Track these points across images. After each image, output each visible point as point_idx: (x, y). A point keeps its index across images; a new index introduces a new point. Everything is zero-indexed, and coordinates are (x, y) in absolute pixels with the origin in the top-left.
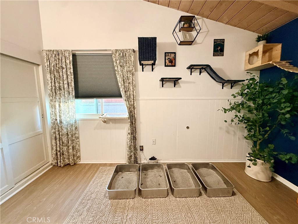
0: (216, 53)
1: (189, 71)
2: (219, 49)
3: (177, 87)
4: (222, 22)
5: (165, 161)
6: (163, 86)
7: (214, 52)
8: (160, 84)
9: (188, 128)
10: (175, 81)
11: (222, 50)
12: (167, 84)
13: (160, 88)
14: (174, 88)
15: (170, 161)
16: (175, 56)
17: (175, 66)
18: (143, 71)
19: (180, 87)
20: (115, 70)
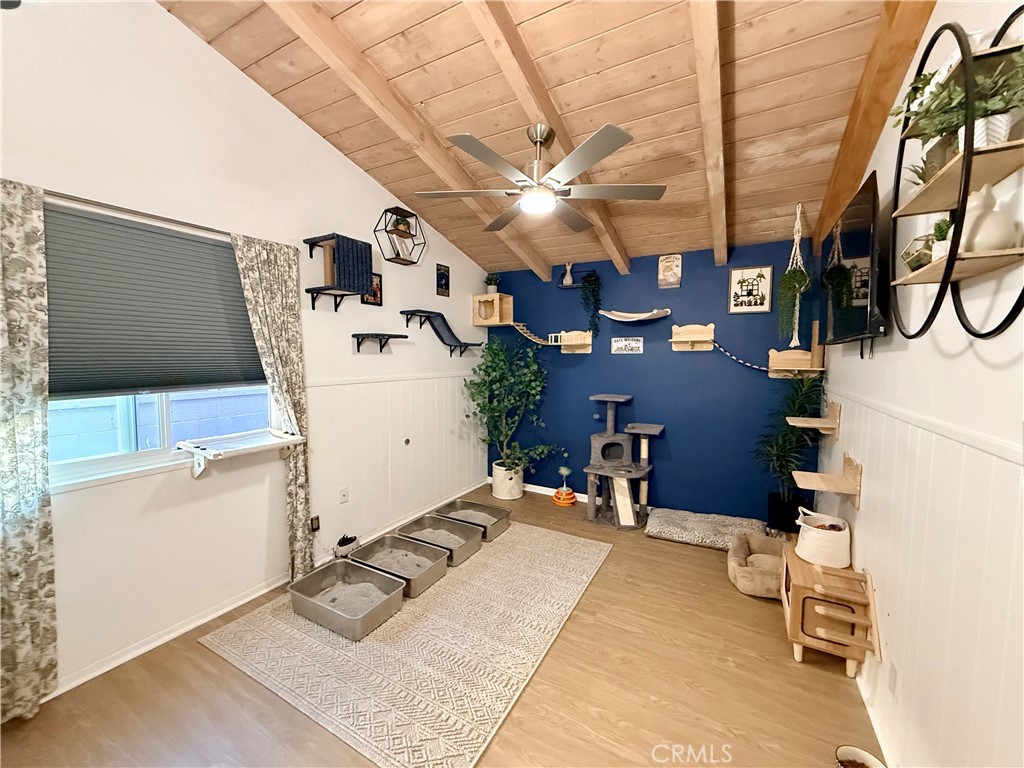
0: (440, 290)
1: (403, 319)
2: (443, 282)
3: (386, 353)
4: (446, 237)
6: (359, 351)
7: (438, 287)
8: (353, 345)
9: (407, 442)
10: (383, 340)
11: (447, 287)
12: (367, 345)
13: (354, 353)
14: (380, 356)
15: (381, 530)
16: (381, 281)
17: (381, 305)
18: (314, 308)
19: (391, 352)
20: (243, 300)
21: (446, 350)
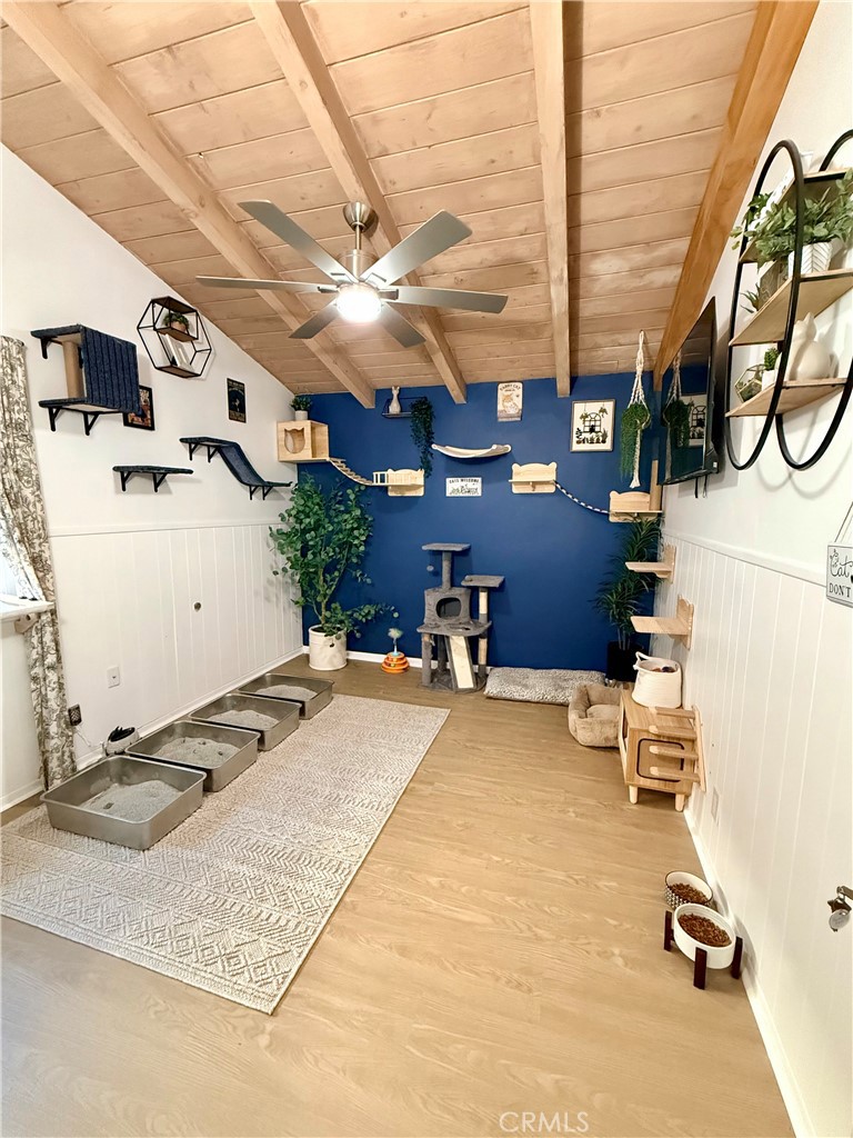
0: (233, 413)
1: (185, 448)
2: (237, 404)
3: (161, 493)
4: (238, 344)
5: (153, 725)
6: (124, 489)
7: (230, 409)
8: (115, 481)
9: (198, 606)
10: (158, 476)
11: (242, 409)
12: (135, 482)
13: (117, 492)
14: (155, 497)
15: (166, 718)
16: (151, 397)
17: (152, 428)
18: (53, 429)
19: (169, 492)
21: (245, 491)
